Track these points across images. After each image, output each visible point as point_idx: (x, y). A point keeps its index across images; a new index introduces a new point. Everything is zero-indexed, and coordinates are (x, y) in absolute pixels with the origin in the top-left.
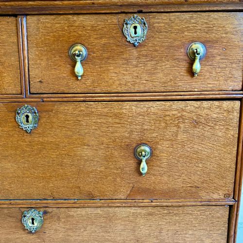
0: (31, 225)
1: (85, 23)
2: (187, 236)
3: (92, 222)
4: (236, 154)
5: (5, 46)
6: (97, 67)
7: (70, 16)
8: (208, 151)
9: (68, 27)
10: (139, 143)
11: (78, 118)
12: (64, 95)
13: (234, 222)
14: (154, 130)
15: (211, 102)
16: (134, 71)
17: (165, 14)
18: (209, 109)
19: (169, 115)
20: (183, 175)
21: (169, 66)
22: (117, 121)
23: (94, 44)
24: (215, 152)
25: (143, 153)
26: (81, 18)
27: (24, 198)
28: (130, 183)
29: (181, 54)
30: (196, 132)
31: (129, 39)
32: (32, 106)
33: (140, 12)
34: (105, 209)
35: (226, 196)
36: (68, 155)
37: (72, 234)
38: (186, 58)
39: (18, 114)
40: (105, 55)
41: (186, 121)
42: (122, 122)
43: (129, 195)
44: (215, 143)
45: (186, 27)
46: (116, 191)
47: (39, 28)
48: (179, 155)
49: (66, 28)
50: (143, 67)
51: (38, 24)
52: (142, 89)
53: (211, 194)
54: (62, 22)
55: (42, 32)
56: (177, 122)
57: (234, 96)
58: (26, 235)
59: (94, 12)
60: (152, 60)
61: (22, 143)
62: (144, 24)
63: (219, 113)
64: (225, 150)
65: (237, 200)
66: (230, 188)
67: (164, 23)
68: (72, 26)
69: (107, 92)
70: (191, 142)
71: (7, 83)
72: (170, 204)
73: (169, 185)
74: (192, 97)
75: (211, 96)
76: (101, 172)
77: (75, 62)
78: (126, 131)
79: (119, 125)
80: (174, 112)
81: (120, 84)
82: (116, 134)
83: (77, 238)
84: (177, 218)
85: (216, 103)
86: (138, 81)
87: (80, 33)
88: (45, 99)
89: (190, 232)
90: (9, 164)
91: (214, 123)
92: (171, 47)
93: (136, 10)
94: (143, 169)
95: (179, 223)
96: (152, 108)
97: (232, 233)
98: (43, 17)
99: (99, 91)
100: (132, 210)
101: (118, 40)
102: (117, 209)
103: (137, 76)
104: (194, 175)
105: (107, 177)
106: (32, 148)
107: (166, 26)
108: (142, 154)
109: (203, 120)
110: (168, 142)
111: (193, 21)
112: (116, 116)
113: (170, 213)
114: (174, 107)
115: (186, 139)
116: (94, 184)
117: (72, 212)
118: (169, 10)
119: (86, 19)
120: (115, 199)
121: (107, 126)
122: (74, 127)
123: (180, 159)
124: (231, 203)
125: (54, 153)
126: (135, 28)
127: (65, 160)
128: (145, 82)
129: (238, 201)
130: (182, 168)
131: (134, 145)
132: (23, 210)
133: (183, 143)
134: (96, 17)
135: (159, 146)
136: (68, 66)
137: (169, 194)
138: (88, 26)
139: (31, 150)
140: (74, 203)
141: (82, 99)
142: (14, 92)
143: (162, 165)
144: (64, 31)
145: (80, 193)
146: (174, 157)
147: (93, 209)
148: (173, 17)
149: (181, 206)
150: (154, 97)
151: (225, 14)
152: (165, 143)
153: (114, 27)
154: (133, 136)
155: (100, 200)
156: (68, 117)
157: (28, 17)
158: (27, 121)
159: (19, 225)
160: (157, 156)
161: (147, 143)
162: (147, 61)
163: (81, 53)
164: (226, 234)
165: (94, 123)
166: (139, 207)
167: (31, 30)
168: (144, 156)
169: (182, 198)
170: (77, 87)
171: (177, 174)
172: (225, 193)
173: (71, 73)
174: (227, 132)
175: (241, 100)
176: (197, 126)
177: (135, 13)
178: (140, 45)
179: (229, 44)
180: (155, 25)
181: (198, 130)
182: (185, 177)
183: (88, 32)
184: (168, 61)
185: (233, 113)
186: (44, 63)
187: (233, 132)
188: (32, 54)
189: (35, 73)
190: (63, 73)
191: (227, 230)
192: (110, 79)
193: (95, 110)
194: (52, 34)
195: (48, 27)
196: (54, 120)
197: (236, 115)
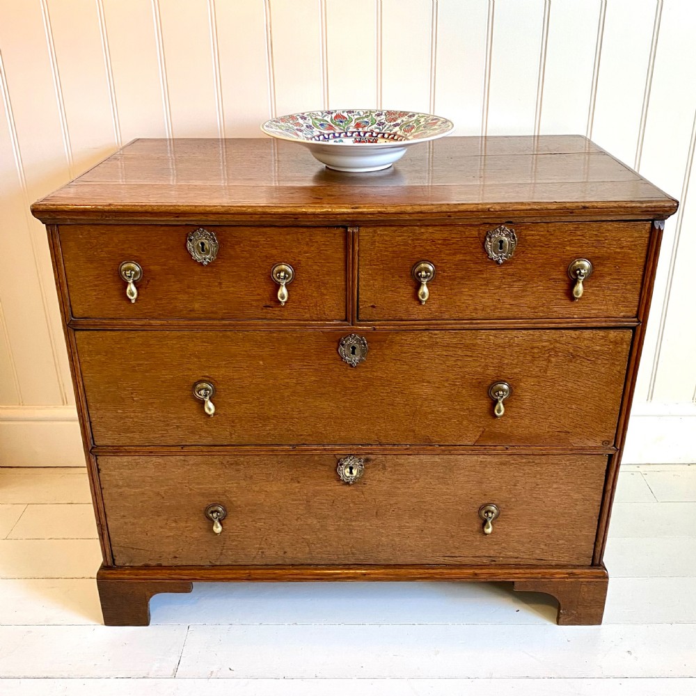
0: (348, 474)
1: (435, 236)
2: (550, 490)
3: (427, 472)
4: (621, 393)
5: (329, 262)
6: (446, 288)
7: (416, 228)
8: (585, 389)
9: (413, 240)
10: (496, 379)
11: (417, 349)
12: (401, 322)
13: (613, 475)
14: (517, 365)
15: (594, 332)
16: (495, 293)
17: (543, 224)
18: (592, 339)
19: (538, 347)
20: (550, 418)
21: (542, 288)
22: (469, 353)
23: (445, 261)
24: (594, 391)
25: (501, 392)
26: (431, 230)
27: (342, 443)
28: (480, 427)
29: (558, 274)
30: (571, 367)
31: (492, 255)
32: (361, 336)
33: (510, 223)
34: (446, 457)
35: (606, 443)
36: (402, 393)
37: (399, 486)
38: (566, 279)
39: (343, 345)
40: (459, 274)
41: (560, 354)
42: (475, 354)
43: (477, 441)
44: (595, 381)
45: (568, 241)
46: (460, 436)
47: (375, 242)
48: (546, 394)
49: (410, 242)
50: (507, 289)
51: (374, 236)
52: (504, 314)
53: (586, 441)
54: (405, 234)
55: (379, 247)
56: (547, 355)
57: (626, 323)
58: (340, 487)
59: (449, 223)
60: (520, 280)
61: (344, 379)
62: (514, 237)
63: (604, 345)
64: (607, 389)
65: (618, 448)
66: (611, 434)
67: (538, 235)
68: (418, 239)
69: (457, 318)
70: (564, 378)
71: (330, 307)
73: (531, 430)
74: (570, 325)
75: (595, 324)
76: (443, 413)
77: (420, 284)
78: (480, 366)
79: (471, 359)
80: (544, 344)
81: (476, 309)
82: (467, 370)
83: (406, 490)
84: (539, 469)
85: (601, 333)
86: (499, 306)
87: (427, 248)
88: (377, 327)
89: (555, 486)
90: (326, 403)
91: (596, 356)
92: (546, 264)
93: (504, 221)
94: (499, 411)
95: (541, 475)
96: (516, 338)
97: (610, 487)
98: (381, 229)
99: (446, 317)
100: (481, 458)
101: (476, 256)
102: (460, 457)
103: (499, 299)
104: (565, 418)
105: (450, 419)
106: (357, 385)
107: (543, 239)
108: (498, 393)
109: (581, 354)
110: (533, 380)
111: (579, 233)
112: (467, 347)
113: (529, 462)
114: (545, 337)
115: (557, 376)
116: (433, 427)
117: (402, 460)
118: (548, 221)
119: (437, 231)
120: (459, 445)
121: (454, 359)
122: (412, 360)
123: (548, 400)
124: (611, 452)
125: (385, 391)
126: (501, 242)
127: (398, 399)
128: (508, 306)
129: (620, 451)
130: (549, 410)
131: (489, 382)
132: (339, 457)
133: (553, 380)
134: (450, 228)
135: (522, 384)
136: (410, 288)
137: (528, 440)
138: (439, 239)
139: (355, 386)
140: (407, 449)
141: (424, 326)
142: (337, 318)
143: (524, 407)
144: (407, 245)
145: (415, 438)
146: (540, 397)
147: (429, 457)
148: (552, 228)
149: (544, 455)
150: (519, 325)
151: (622, 225)
152: (529, 379)
153: (473, 240)
154: (488, 372)
155: (440, 446)
156: (405, 349)
157: (361, 228)
158: (353, 353)
159: (333, 474)
160: (519, 396)
161: (507, 379)
162: (514, 281)
163: (429, 273)
164: (602, 488)
165: (439, 355)
166: (490, 455)
167: (363, 243)
168: (501, 397)
169: (546, 445)
170: (417, 312)
171: (542, 417)
172: (603, 439)
173: (413, 297)
174: (613, 368)
175: (634, 328)
176: (574, 360)
177: (502, 224)
178: (505, 262)
179: (624, 261)
180: (527, 238)
181: (574, 364)
182: (552, 420)
183: (438, 246)
184: (541, 281)
185: (622, 344)
186: (378, 284)
187: (620, 367)
188: (364, 273)
189: (366, 296)
190: (402, 296)
191: (603, 484)
192: (463, 303)
193: (440, 340)
194: (390, 249)
195: (386, 241)
196: (387, 352)
197: (626, 347)
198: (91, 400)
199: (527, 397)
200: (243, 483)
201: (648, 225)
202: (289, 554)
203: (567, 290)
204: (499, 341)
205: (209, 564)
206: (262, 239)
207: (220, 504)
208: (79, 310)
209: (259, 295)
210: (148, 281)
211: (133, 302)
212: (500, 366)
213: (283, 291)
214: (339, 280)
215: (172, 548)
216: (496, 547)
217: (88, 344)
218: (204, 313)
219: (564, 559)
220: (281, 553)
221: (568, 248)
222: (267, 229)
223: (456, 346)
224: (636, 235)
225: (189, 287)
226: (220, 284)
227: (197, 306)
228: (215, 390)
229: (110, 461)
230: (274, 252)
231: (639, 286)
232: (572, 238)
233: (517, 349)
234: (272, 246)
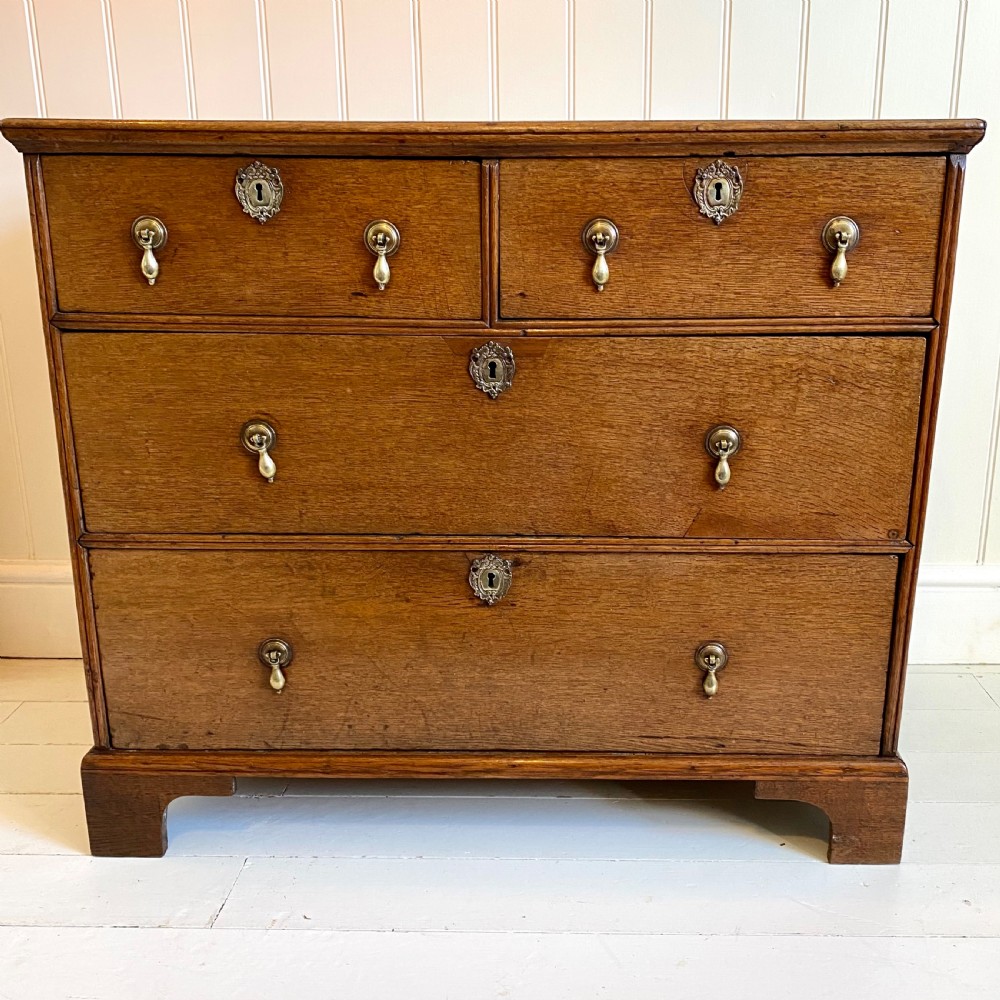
0: (486, 588)
1: (617, 177)
2: (809, 617)
3: (612, 585)
4: (914, 446)
5: (454, 220)
6: (636, 265)
7: (587, 162)
8: (857, 440)
9: (583, 183)
10: (716, 422)
11: (593, 369)
12: (567, 322)
14: (749, 396)
15: (867, 339)
16: (711, 274)
17: (781, 159)
18: (863, 353)
19: (780, 366)
20: (803, 490)
21: (784, 264)
23: (634, 218)
24: (871, 442)
25: (724, 443)
26: (610, 165)
27: (477, 531)
29: (808, 242)
30: (833, 400)
31: (705, 209)
32: (504, 345)
33: (731, 154)
34: (640, 558)
35: (893, 534)
36: (570, 445)
37: (569, 609)
38: (820, 250)
39: (476, 360)
40: (655, 241)
41: (815, 377)
42: (681, 378)
43: (689, 530)
44: (872, 424)
45: (821, 187)
46: (663, 520)
47: (524, 185)
48: (796, 447)
49: (578, 186)
50: (730, 267)
51: (522, 176)
52: (727, 309)
53: (862, 530)
54: (571, 173)
55: (530, 194)
56: (796, 379)
57: (915, 326)
58: (475, 610)
59: (637, 154)
60: (749, 252)
61: (478, 420)
62: (738, 179)
64: (892, 439)
65: (914, 542)
66: (900, 519)
67: (775, 177)
68: (591, 182)
69: (653, 316)
70: (823, 420)
71: (455, 296)
72: (773, 549)
73: (773, 511)
74: (829, 329)
75: (867, 327)
76: (635, 480)
77: (594, 256)
78: (690, 397)
79: (677, 386)
80: (790, 360)
81: (682, 300)
82: (670, 405)
83: (579, 617)
84: (788, 580)
85: (878, 341)
86: (718, 295)
87: (607, 196)
88: (529, 330)
90: (451, 462)
91: (872, 382)
93: (721, 152)
94: (722, 475)
95: (793, 590)
96: (746, 350)
97: (903, 612)
98: (534, 163)
99: (638, 314)
100: (696, 561)
101: (682, 212)
102: (663, 557)
103: (718, 284)
104: (826, 489)
105: (645, 490)
106: (499, 430)
107: (782, 183)
108: (720, 445)
109: (848, 377)
110: (775, 421)
111: (835, 173)
112: (670, 365)
113: (773, 568)
114: (792, 349)
115: (812, 415)
116: (619, 504)
117: (572, 562)
118: (788, 153)
119: (620, 167)
120: (662, 538)
121: (651, 386)
122: (584, 388)
123: (799, 457)
124: (902, 550)
125: (543, 441)
126: (719, 186)
127: (563, 456)
128: (733, 296)
129: (917, 547)
130: (802, 475)
131: (706, 427)
132: (471, 556)
133: (807, 423)
134: (640, 163)
135: (757, 430)
136: (579, 263)
137: (773, 528)
138: (624, 182)
139: (497, 433)
140: (577, 544)
141: (603, 330)
142: (468, 315)
143: (760, 469)
144: (574, 192)
145: (591, 523)
146: (787, 453)
147: (613, 558)
148: (795, 166)
149: (797, 555)
150: (750, 328)
151: (901, 161)
152: (770, 422)
153: (676, 184)
154: (704, 409)
155: (631, 538)
156: (574, 368)
157: (503, 162)
158: (493, 374)
159: (463, 587)
160: (752, 450)
161: (733, 422)
162: (740, 254)
163: (608, 237)
164: (891, 615)
165: (626, 379)
166: (710, 554)
167: (506, 188)
168: (726, 450)
169: (799, 536)
170: (593, 305)
171: (790, 487)
172: (889, 527)
173: (584, 278)
174: (898, 401)
175: (928, 335)
176: (837, 388)
177: (719, 157)
178: (727, 221)
179: (907, 221)
180: (758, 181)
181: (838, 396)
182: (807, 493)
183: (623, 193)
184: (782, 254)
185: (912, 362)
186: (530, 257)
187: (911, 400)
188: (507, 239)
189: (512, 277)
190: (567, 278)
191: (891, 608)
192: (662, 290)
193: (628, 353)
194: (549, 198)
195: (542, 184)
196: (546, 373)
197: (918, 366)
198: (83, 452)
199: (764, 451)
200: (321, 602)
201: (941, 162)
202: (393, 731)
203: (823, 269)
204: (718, 355)
205: (264, 747)
206: (350, 180)
207: (283, 638)
208: (68, 301)
209: (344, 274)
210: (176, 250)
211: (152, 282)
212: (724, 398)
213: (382, 267)
214: (471, 250)
215: (205, 716)
216: (724, 721)
217: (82, 354)
218: (260, 304)
219: (836, 744)
220: (379, 728)
221: (821, 199)
222: (360, 163)
223: (651, 365)
224: (923, 178)
225: (237, 260)
226: (286, 254)
227: (249, 291)
228: (276, 436)
229: (109, 559)
230: (369, 201)
231: (932, 262)
232: (827, 182)
233: (749, 369)
234: (366, 192)
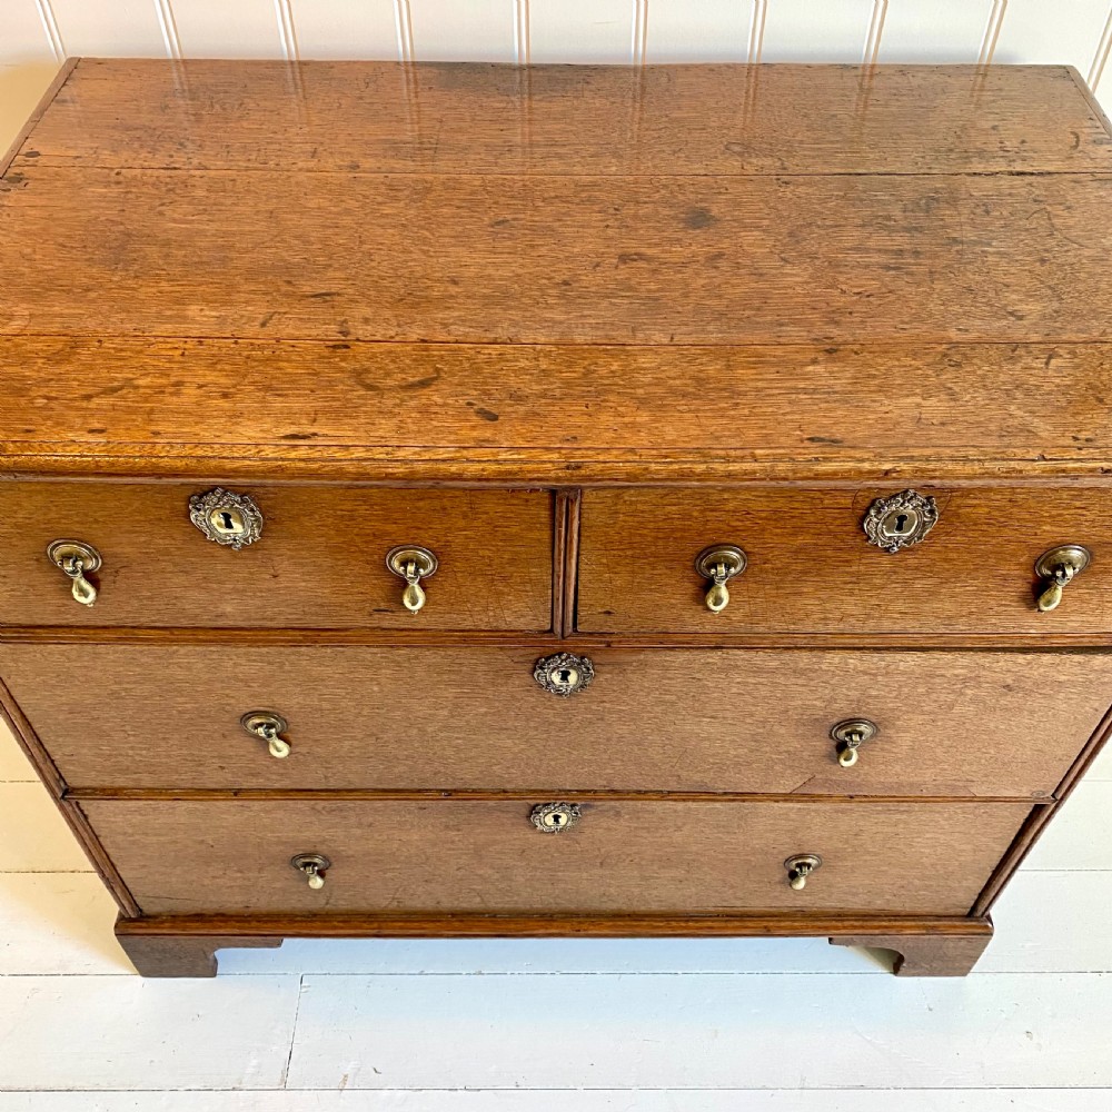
0: (550, 824)
5: (514, 546)
6: (768, 587)
9: (702, 512)
10: (850, 716)
12: (665, 636)
13: (1037, 827)
15: (1064, 656)
18: (1055, 667)
21: (974, 588)
22: (801, 682)
23: (771, 545)
28: (805, 773)
29: (1015, 568)
30: (1003, 702)
31: (876, 540)
32: (581, 657)
35: (1037, 793)
36: (660, 730)
37: (645, 835)
38: (1030, 575)
39: (543, 669)
40: (798, 566)
41: (985, 685)
46: (766, 783)
47: (617, 513)
49: (695, 514)
51: (616, 504)
55: (625, 521)
56: (960, 686)
58: (537, 837)
60: (929, 577)
61: (544, 711)
62: (932, 512)
63: (1077, 675)
64: (1063, 730)
65: (1059, 798)
66: (1051, 784)
68: (714, 510)
71: (515, 612)
73: (902, 777)
76: (737, 755)
77: (712, 584)
78: (820, 698)
79: (804, 689)
80: (958, 671)
83: (657, 839)
84: (904, 817)
85: (1078, 658)
86: (877, 614)
87: (736, 523)
88: (615, 643)
89: (928, 836)
91: (1057, 688)
92: (993, 552)
94: (848, 759)
96: (902, 663)
99: (763, 630)
100: (800, 805)
103: (878, 605)
105: (750, 763)
106: (570, 719)
107: (995, 513)
109: (1028, 685)
110: (925, 717)
112: (799, 673)
113: (889, 810)
114: (962, 662)
116: (716, 771)
117: (652, 806)
120: (763, 794)
121: (770, 689)
124: (1043, 802)
125: (626, 727)
126: (902, 518)
127: (650, 738)
129: (1061, 801)
131: (836, 720)
135: (899, 723)
136: (689, 585)
138: (762, 511)
139: (568, 721)
141: (714, 643)
142: (532, 628)
143: (896, 750)
144: (689, 520)
145: (679, 784)
152: (916, 717)
153: (839, 513)
154: (837, 707)
155: (726, 793)
157: (586, 491)
159: (523, 822)
160: (890, 737)
162: (916, 579)
167: (590, 515)
170: (703, 622)
172: (1035, 789)
173: (693, 600)
174: (1084, 704)
177: (910, 488)
178: (906, 549)
180: (962, 510)
181: (1009, 699)
183: (760, 521)
184: (974, 579)
186: (621, 580)
188: (589, 563)
189: (593, 596)
190: (670, 598)
191: (1015, 834)
192: (801, 609)
193: (744, 663)
194: (651, 525)
195: (643, 512)
196: (634, 677)
199: (905, 738)
200: (358, 832)
202: (446, 904)
203: (1029, 595)
204: (865, 666)
207: (318, 855)
209: (361, 593)
210: (117, 572)
211: (90, 606)
212: (862, 699)
213: (415, 592)
215: (240, 899)
218: (247, 619)
219: (923, 910)
220: (431, 903)
221: (1047, 528)
223: (774, 672)
225: (206, 580)
227: (229, 608)
228: (285, 724)
229: (103, 806)
230: (391, 528)
232: (1062, 511)
233: (901, 677)
234: (386, 520)
